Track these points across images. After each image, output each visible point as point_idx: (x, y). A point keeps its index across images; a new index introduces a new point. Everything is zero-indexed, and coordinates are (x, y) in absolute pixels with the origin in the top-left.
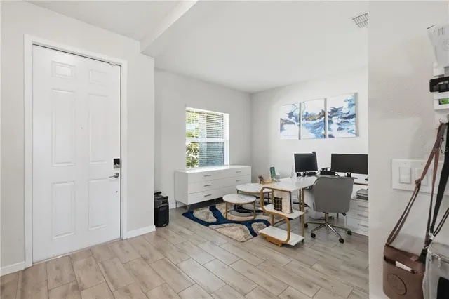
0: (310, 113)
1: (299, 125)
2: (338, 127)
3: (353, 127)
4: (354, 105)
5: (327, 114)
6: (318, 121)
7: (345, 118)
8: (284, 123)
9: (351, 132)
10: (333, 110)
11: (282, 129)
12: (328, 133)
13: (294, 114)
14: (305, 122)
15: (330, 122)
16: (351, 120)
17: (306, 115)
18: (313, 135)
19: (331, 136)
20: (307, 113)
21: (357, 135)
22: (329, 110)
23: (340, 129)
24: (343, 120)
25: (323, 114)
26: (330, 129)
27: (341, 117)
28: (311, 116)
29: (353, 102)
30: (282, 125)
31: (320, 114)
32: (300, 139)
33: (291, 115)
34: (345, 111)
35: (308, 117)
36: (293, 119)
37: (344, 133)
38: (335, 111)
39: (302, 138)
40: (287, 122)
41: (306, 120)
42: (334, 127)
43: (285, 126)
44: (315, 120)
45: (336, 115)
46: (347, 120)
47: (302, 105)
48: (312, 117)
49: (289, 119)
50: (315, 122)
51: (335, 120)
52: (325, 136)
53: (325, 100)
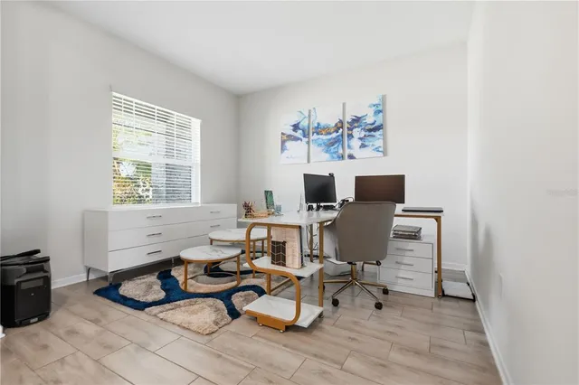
0: (322, 124)
1: (308, 143)
2: (360, 143)
3: (379, 143)
4: (380, 111)
5: (346, 125)
6: (334, 135)
7: (370, 130)
8: (287, 138)
9: (377, 150)
10: (353, 120)
11: (283, 149)
12: (348, 152)
13: (300, 126)
14: (315, 136)
15: (350, 136)
16: (377, 134)
17: (317, 128)
18: (327, 156)
19: (351, 157)
20: (319, 124)
21: (385, 153)
22: (348, 119)
23: (363, 146)
24: (367, 133)
25: (339, 126)
26: (349, 147)
27: (364, 129)
28: (324, 129)
29: (380, 108)
30: (283, 142)
31: (336, 125)
32: (309, 162)
33: (296, 127)
34: (370, 120)
35: (319, 130)
36: (299, 134)
37: (367, 152)
38: (357, 120)
39: (312, 161)
40: (290, 138)
41: (318, 134)
42: (356, 143)
43: (289, 144)
44: (330, 134)
45: (358, 127)
46: (372, 133)
47: (312, 113)
48: (326, 130)
49: (293, 133)
50: (329, 137)
51: (357, 133)
52: (342, 157)
53: (344, 105)
